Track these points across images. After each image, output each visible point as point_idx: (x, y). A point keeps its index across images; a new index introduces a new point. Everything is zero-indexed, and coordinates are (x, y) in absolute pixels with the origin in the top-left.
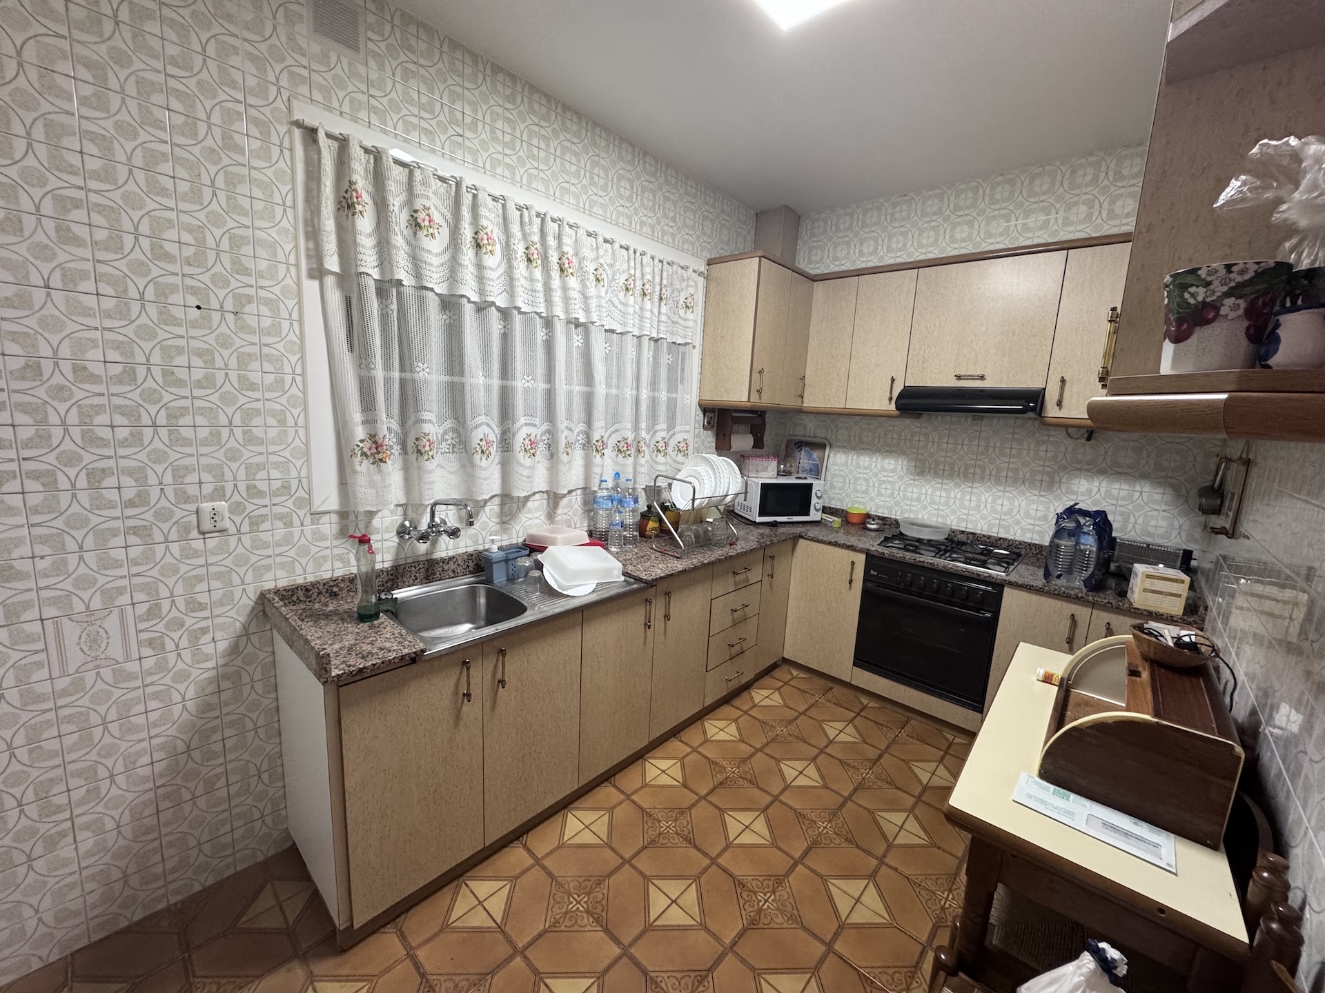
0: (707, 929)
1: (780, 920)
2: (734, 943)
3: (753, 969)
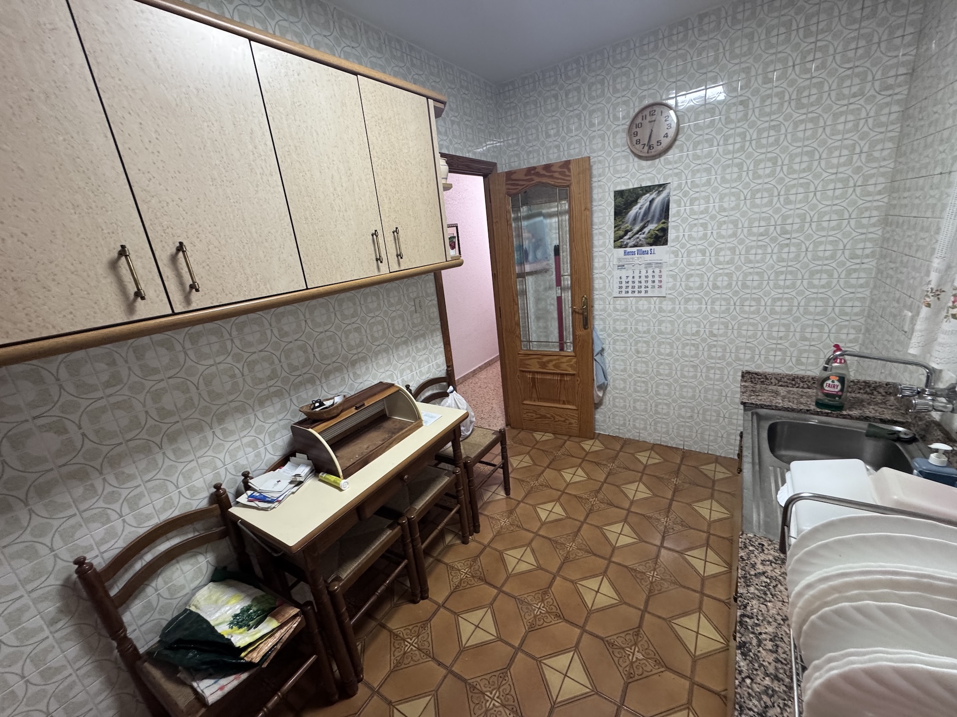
0: (572, 581)
1: (529, 599)
2: (554, 579)
3: (542, 569)
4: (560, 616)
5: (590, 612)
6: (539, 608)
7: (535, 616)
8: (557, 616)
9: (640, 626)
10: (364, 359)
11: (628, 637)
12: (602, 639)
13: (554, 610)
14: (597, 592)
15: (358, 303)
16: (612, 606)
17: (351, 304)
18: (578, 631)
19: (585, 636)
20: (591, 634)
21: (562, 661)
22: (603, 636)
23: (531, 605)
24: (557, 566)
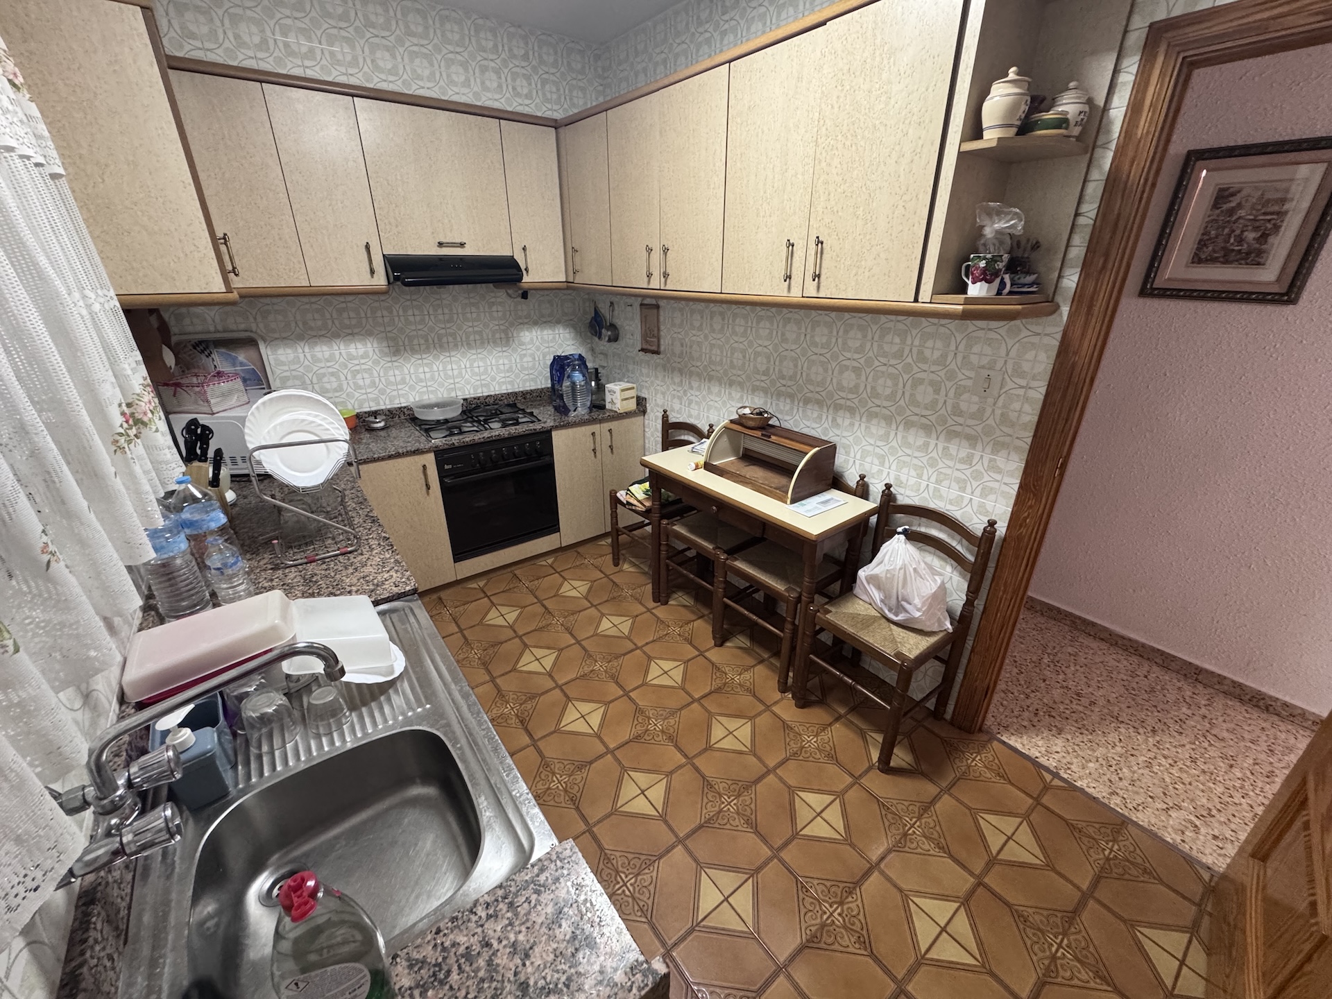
1: (672, 721)
3: (705, 750)
4: (637, 738)
5: (624, 769)
6: (657, 725)
7: (649, 718)
8: (638, 737)
9: (577, 809)
10: (852, 411)
11: (576, 788)
12: (591, 763)
13: (646, 737)
14: (643, 792)
15: (870, 337)
16: (617, 797)
17: (859, 335)
18: (612, 746)
19: (602, 749)
20: (601, 756)
21: (595, 720)
22: (593, 765)
23: (664, 720)
24: (702, 768)
